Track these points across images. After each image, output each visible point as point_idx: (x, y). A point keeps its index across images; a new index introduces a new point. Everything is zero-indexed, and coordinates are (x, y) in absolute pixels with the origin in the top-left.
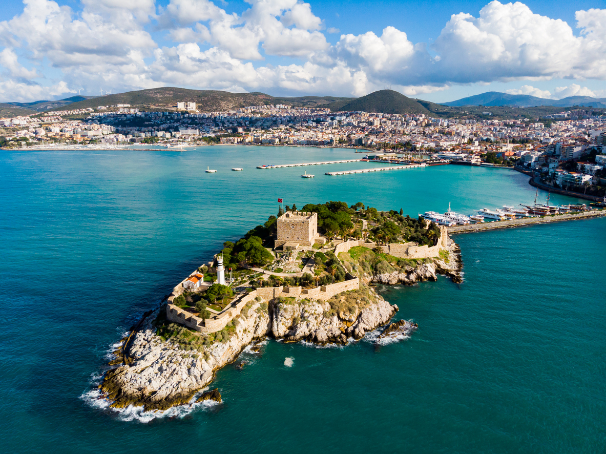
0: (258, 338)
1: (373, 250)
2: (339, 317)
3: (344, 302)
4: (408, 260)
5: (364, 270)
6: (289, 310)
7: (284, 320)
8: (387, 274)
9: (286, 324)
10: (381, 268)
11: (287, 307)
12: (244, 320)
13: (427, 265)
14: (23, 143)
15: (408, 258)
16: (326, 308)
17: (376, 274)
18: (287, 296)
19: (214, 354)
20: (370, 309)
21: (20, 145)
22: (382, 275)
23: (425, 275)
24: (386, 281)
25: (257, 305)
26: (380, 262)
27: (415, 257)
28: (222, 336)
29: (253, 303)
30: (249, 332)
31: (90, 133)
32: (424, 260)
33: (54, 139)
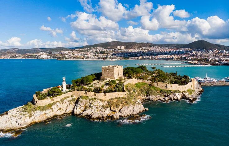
0: (67, 113)
1: (149, 85)
2: (110, 109)
3: (115, 102)
4: (166, 90)
5: (142, 93)
6: (83, 102)
7: (80, 106)
8: (153, 96)
9: (81, 109)
10: (151, 93)
11: (83, 100)
12: (60, 104)
13: (176, 93)
14: (64, 58)
15: (167, 89)
16: (105, 104)
17: (148, 95)
18: (86, 96)
19: (35, 115)
20: (128, 107)
21: (63, 59)
22: (150, 96)
23: (174, 98)
24: (152, 99)
25: (71, 98)
26: (151, 90)
27: (171, 89)
28: (43, 108)
29: (69, 97)
30: (63, 110)
31: (86, 56)
32: (176, 91)
33: (74, 57)
